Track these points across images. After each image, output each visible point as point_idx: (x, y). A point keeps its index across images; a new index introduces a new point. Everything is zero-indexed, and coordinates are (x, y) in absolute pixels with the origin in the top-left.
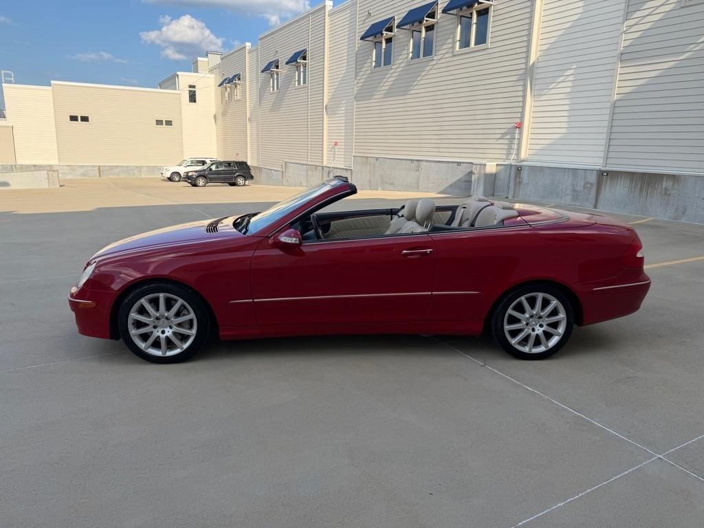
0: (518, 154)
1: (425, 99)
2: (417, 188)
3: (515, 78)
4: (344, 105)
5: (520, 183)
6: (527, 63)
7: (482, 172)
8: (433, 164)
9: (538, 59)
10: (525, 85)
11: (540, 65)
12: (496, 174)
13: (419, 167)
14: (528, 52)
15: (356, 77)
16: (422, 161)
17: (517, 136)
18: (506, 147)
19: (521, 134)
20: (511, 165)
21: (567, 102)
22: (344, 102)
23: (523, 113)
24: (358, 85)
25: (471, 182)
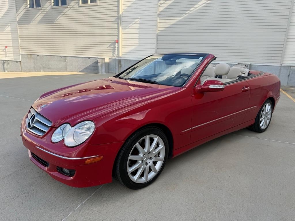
0: (118, 54)
1: (65, 26)
2: (66, 70)
3: (113, 20)
4: (10, 26)
5: (121, 67)
6: (118, 14)
7: (103, 61)
8: (74, 58)
9: (122, 13)
10: (118, 24)
11: (124, 15)
12: (109, 63)
13: (65, 59)
14: (118, 9)
15: (17, 12)
16: (67, 56)
17: (117, 46)
18: (112, 51)
19: (118, 45)
20: (116, 59)
21: (137, 32)
22: (9, 24)
23: (118, 36)
24: (18, 16)
25: (98, 66)
